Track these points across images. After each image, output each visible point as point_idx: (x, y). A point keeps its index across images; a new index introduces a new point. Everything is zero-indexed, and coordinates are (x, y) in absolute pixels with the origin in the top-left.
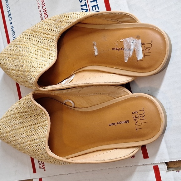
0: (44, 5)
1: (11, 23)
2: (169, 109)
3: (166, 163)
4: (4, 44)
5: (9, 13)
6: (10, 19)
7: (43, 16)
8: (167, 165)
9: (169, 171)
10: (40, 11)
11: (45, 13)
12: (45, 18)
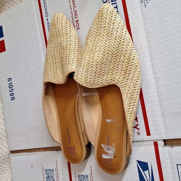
0: (75, 7)
1: (47, 20)
2: (168, 99)
3: (163, 140)
4: (41, 37)
5: (46, 11)
6: (47, 16)
7: (74, 16)
8: (164, 142)
9: (165, 146)
10: (71, 12)
11: (75, 14)
12: (76, 18)
